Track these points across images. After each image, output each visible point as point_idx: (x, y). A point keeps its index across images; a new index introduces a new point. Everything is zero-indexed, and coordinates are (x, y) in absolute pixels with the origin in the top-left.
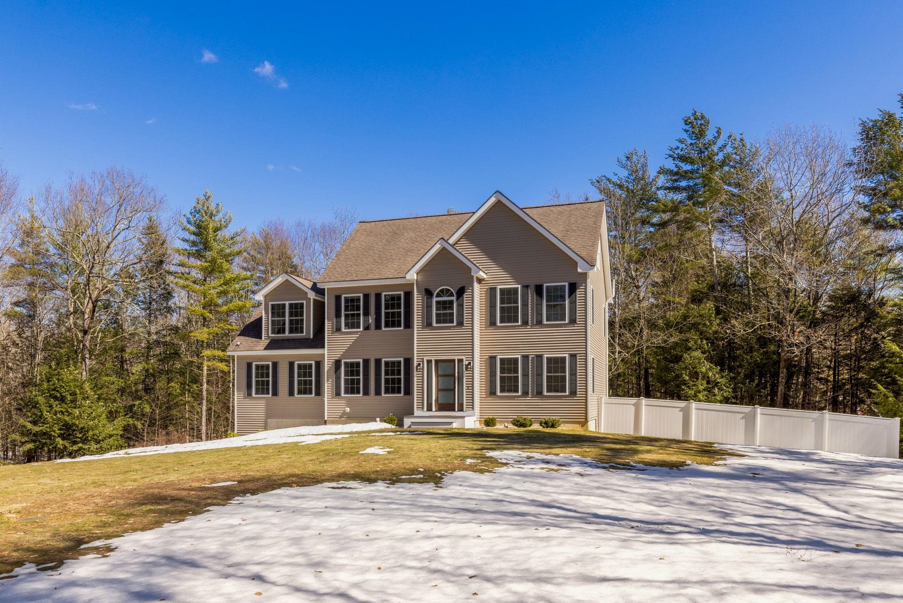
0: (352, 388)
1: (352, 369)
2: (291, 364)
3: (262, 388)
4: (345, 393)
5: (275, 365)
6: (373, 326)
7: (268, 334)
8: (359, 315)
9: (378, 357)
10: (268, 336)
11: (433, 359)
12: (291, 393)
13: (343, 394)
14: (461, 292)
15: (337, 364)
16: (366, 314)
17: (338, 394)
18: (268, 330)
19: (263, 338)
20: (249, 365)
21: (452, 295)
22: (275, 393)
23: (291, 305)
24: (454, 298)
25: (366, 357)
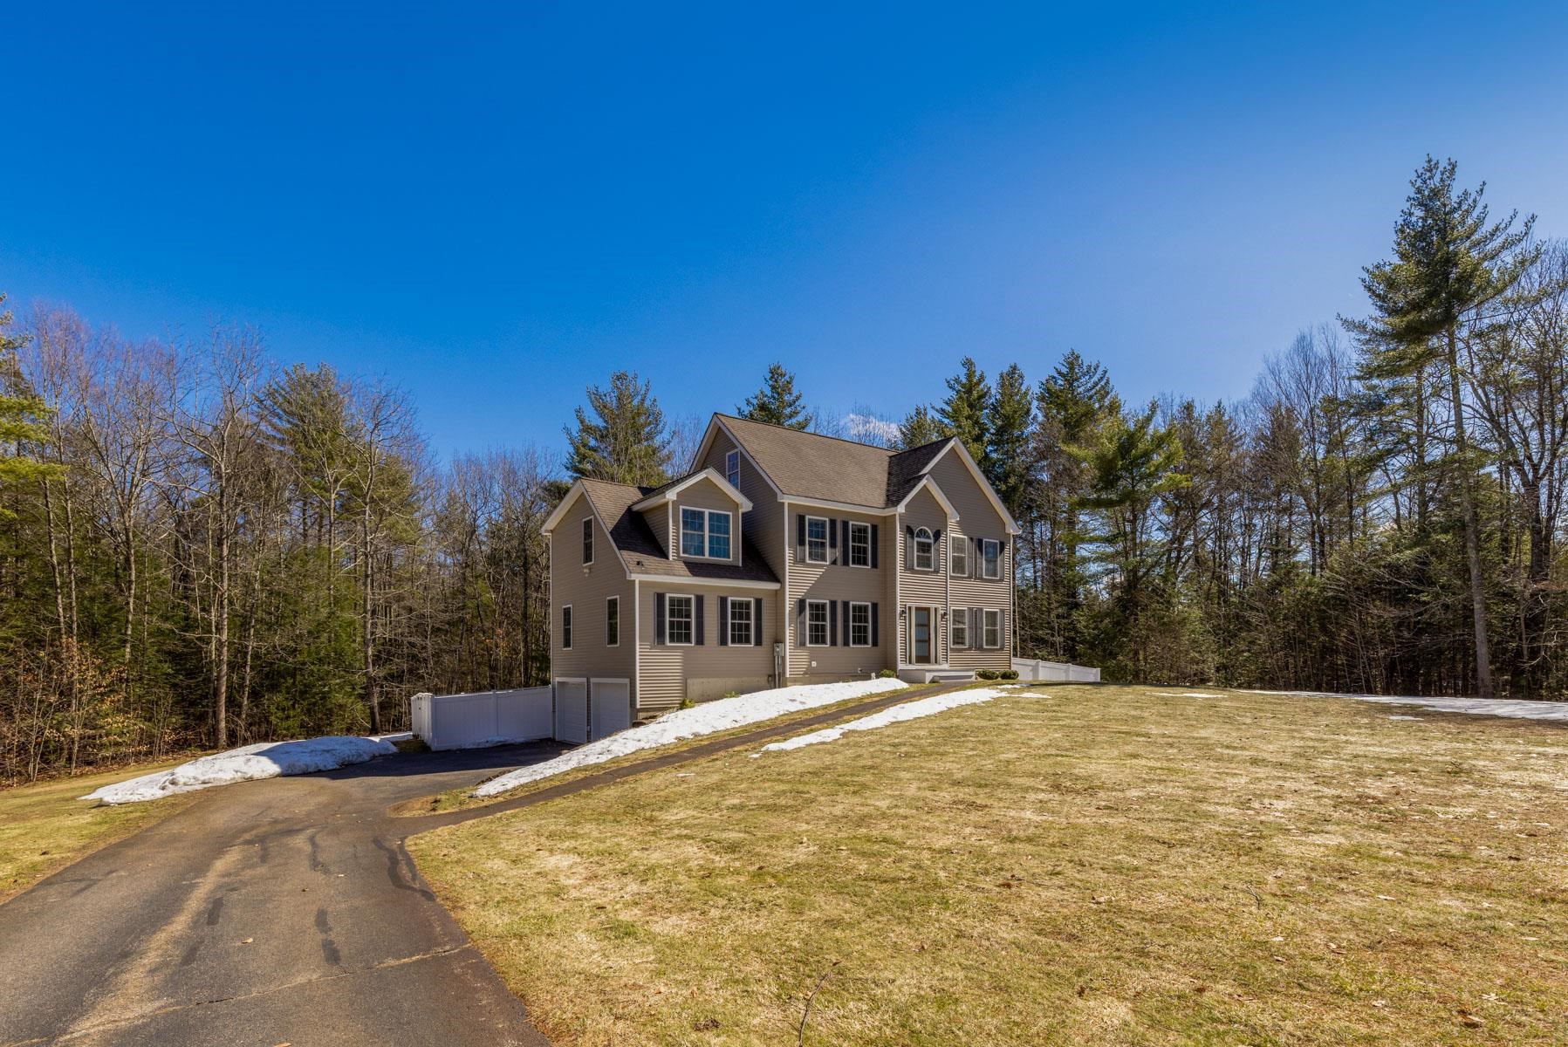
0: (818, 637)
1: (818, 611)
2: (723, 601)
3: (680, 633)
4: (810, 643)
5: (700, 599)
6: (840, 561)
7: (678, 553)
8: (823, 544)
9: (846, 600)
10: (678, 556)
11: (914, 605)
12: (723, 642)
13: (808, 645)
14: (937, 535)
15: (801, 603)
16: (833, 545)
17: (803, 644)
18: (678, 547)
19: (671, 558)
20: (660, 598)
21: (929, 537)
22: (700, 641)
23: (711, 515)
24: (931, 541)
25: (833, 599)
